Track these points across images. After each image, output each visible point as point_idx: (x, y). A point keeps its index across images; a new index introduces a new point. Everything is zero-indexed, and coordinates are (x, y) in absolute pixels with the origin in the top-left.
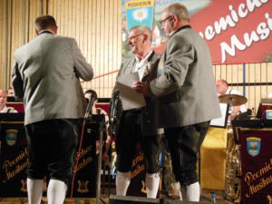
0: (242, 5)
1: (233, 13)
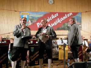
0: (51, 17)
1: (49, 19)
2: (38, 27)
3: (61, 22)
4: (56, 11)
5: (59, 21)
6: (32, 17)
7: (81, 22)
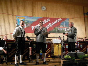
0: (44, 22)
2: (33, 30)
3: (52, 26)
4: (48, 17)
6: (27, 21)
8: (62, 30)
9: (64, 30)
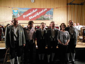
0: (32, 12)
2: (24, 18)
5: (38, 14)
6: (20, 11)
7: (52, 15)
8: (47, 17)
9: (49, 17)
